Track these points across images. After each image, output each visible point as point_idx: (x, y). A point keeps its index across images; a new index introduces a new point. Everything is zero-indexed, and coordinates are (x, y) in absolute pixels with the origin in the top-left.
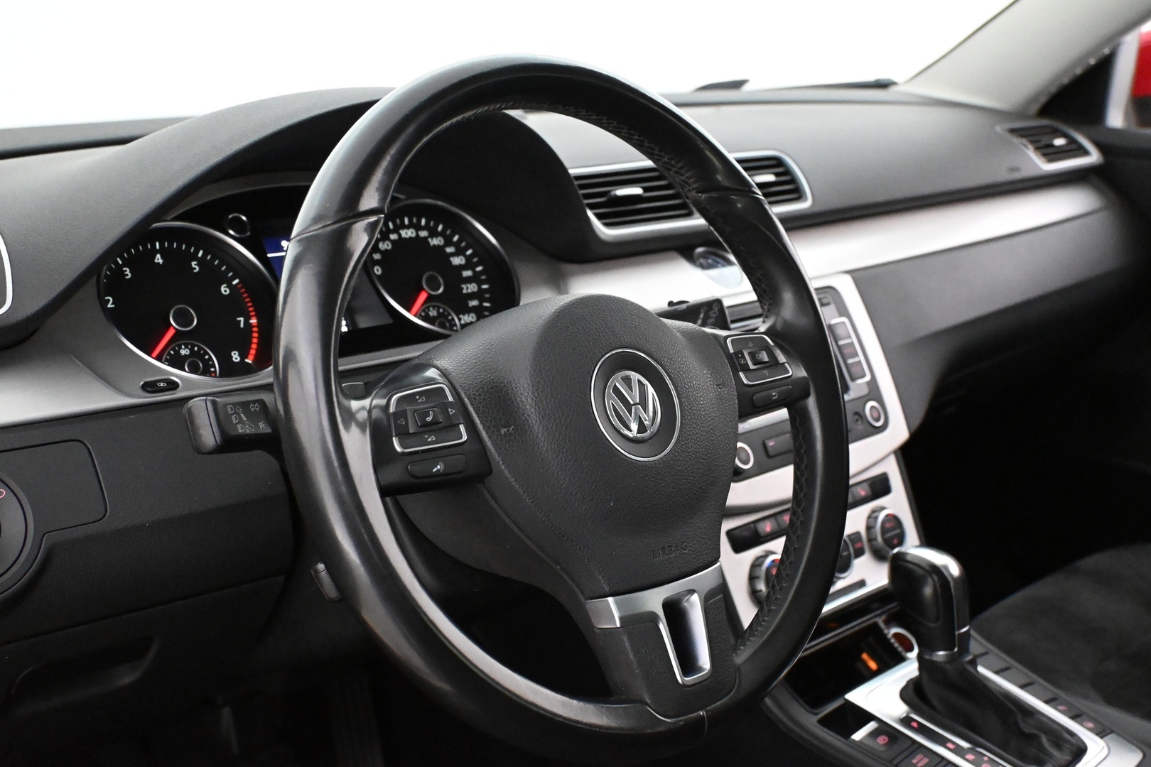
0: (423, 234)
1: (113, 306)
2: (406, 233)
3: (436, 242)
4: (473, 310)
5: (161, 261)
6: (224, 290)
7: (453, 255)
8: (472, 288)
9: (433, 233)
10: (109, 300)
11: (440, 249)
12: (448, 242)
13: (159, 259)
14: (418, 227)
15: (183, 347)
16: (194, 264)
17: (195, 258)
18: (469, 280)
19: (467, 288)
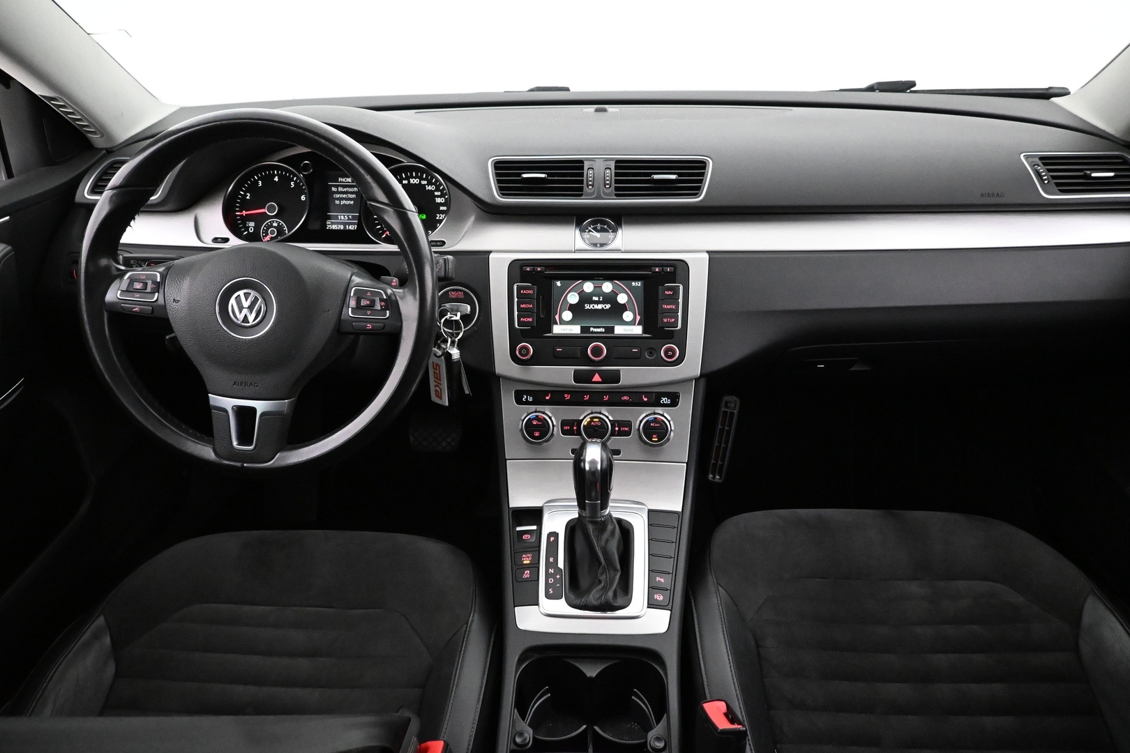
0: (424, 182)
1: (249, 198)
2: (414, 181)
3: (429, 188)
5: (277, 180)
6: (303, 198)
7: (438, 196)
8: (443, 217)
9: (430, 183)
10: (248, 195)
11: (432, 192)
12: (437, 189)
13: (276, 179)
14: (421, 179)
15: (275, 222)
16: (292, 183)
17: (293, 181)
18: (442, 212)
19: (440, 217)
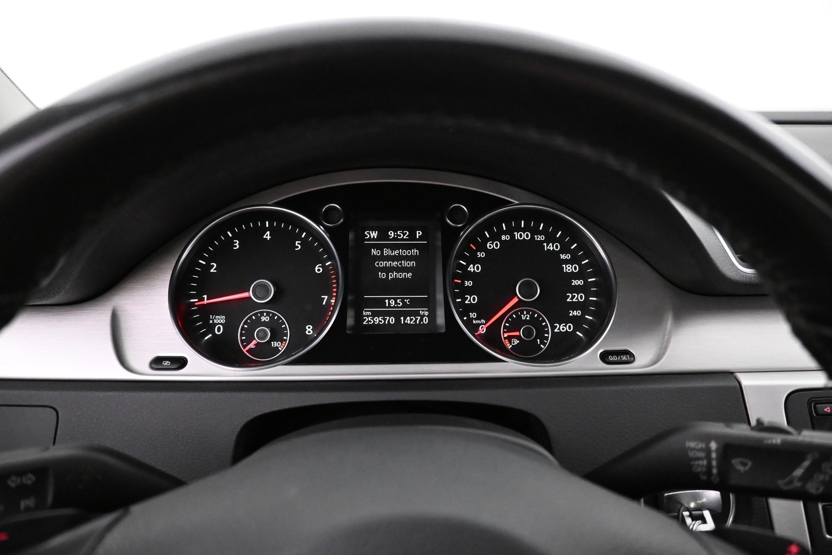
0: (539, 238)
1: (215, 271)
2: (521, 236)
3: (550, 247)
4: (574, 320)
5: (269, 237)
6: (318, 269)
7: (566, 262)
8: (579, 297)
9: (550, 239)
10: (213, 265)
11: (555, 254)
12: (565, 250)
13: (267, 236)
14: (534, 231)
15: (265, 314)
16: (297, 243)
17: (299, 238)
18: (577, 289)
19: (573, 297)
